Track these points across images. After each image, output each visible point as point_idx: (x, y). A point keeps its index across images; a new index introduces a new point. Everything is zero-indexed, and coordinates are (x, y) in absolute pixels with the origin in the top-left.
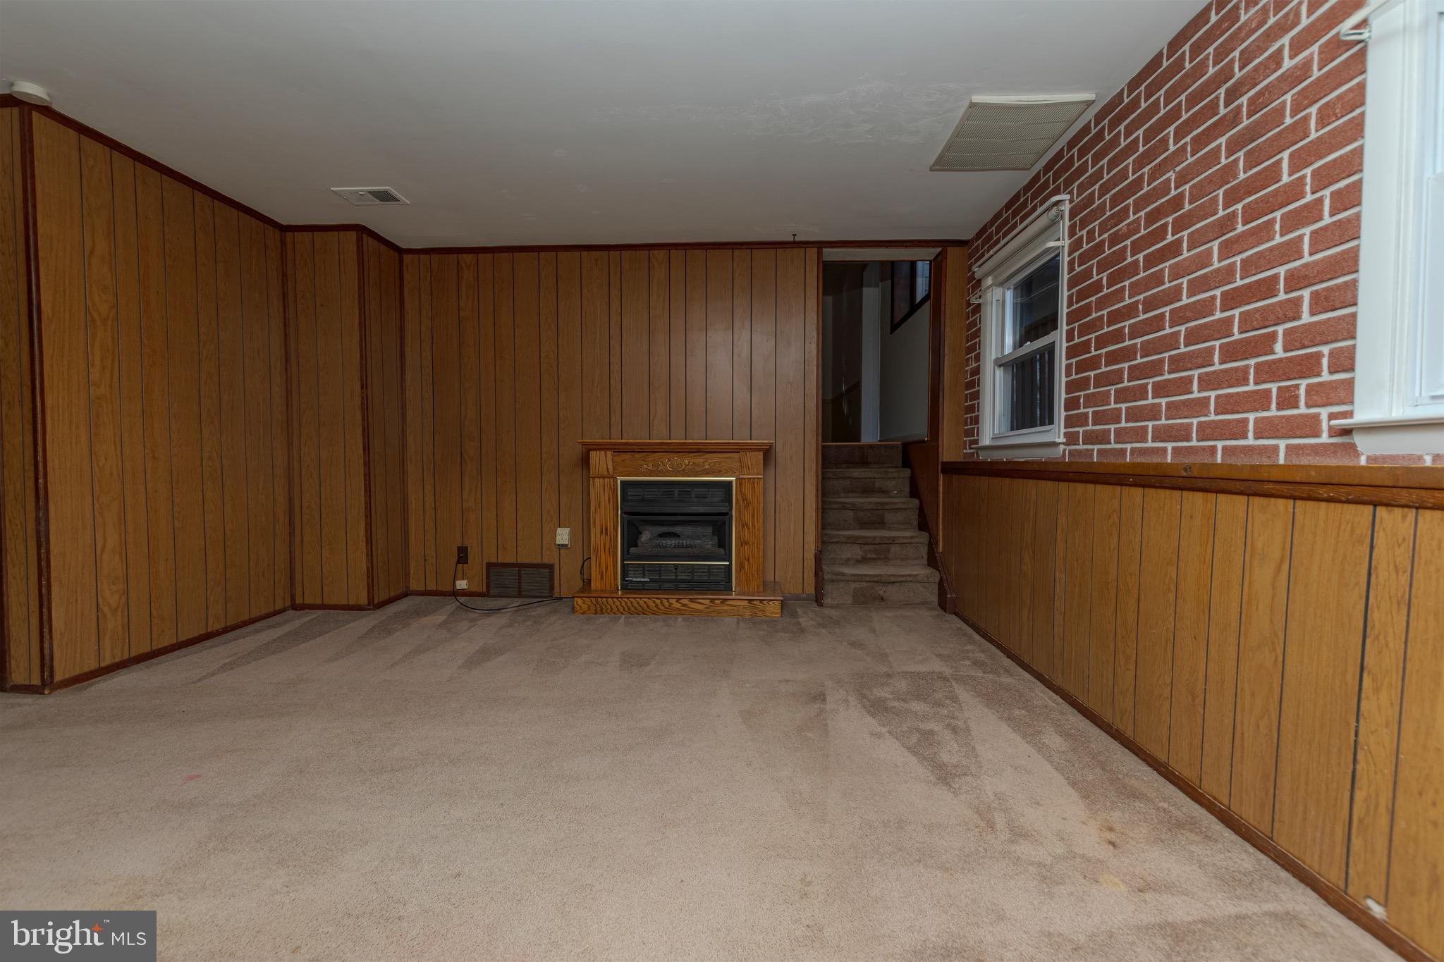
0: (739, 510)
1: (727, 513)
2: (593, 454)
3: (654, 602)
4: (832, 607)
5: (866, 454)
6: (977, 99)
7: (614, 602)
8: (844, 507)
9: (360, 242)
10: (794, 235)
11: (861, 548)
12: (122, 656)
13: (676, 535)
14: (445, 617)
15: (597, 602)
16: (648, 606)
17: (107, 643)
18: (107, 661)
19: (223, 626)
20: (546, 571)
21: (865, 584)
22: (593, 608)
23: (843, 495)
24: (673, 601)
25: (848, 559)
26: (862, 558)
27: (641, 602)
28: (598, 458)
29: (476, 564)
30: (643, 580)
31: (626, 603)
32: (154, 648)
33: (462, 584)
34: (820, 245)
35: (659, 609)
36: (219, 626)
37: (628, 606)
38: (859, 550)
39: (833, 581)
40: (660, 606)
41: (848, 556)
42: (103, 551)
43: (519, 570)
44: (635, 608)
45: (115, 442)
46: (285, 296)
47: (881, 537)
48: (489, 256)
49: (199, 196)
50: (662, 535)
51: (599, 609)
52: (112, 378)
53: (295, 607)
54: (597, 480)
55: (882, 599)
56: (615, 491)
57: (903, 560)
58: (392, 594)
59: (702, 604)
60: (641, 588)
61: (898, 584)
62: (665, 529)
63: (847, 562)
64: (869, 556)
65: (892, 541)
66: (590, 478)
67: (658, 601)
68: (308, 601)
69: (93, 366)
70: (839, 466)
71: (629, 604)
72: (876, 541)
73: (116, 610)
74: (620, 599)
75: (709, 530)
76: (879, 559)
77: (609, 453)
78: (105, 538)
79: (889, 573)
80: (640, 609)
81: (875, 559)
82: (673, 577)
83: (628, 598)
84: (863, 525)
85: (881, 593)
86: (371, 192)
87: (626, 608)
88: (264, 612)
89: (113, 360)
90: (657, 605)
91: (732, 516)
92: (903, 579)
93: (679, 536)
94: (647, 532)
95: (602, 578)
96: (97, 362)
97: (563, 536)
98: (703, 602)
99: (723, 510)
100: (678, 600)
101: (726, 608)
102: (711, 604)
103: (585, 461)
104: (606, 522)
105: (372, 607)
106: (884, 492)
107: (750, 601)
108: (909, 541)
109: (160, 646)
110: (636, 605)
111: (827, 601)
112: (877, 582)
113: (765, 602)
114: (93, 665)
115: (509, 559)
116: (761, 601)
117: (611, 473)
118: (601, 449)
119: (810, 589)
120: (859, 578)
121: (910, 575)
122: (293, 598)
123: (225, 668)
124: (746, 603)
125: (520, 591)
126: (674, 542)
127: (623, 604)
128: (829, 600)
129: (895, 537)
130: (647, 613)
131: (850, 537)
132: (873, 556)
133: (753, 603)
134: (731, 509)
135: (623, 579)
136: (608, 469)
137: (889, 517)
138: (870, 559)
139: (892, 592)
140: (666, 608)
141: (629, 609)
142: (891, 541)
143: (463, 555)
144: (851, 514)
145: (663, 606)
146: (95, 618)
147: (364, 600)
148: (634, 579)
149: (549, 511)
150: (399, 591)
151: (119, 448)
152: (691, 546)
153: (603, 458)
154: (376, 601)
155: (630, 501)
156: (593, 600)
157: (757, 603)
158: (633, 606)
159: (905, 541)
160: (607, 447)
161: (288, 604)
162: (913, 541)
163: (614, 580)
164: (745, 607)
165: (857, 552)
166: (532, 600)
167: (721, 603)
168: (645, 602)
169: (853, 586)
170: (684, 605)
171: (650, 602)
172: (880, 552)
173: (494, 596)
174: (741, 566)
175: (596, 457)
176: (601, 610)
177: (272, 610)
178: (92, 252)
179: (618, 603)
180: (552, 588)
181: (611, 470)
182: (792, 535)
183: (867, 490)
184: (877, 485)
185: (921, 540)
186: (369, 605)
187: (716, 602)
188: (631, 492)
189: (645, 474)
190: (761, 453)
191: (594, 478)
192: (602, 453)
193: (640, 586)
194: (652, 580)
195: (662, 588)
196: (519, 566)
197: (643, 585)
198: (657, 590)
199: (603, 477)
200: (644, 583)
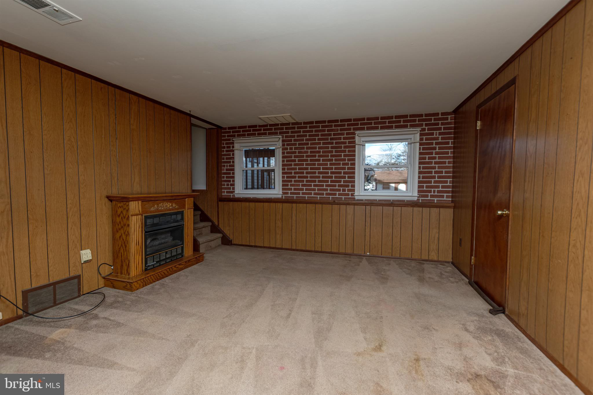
0: (187, 222)
1: (183, 225)
13: (158, 239)
15: (144, 281)
16: (164, 274)
20: (76, 281)
21: (208, 243)
22: (142, 284)
24: (173, 268)
27: (162, 273)
28: (135, 205)
29: (9, 296)
30: (153, 263)
31: (156, 276)
34: (191, 116)
43: (53, 287)
50: (154, 240)
54: (135, 217)
55: (211, 247)
56: (142, 221)
66: (129, 216)
74: (153, 275)
77: (140, 202)
94: (148, 240)
95: (137, 269)
97: (86, 255)
99: (181, 223)
102: (186, 264)
112: (210, 241)
115: (41, 282)
116: (199, 257)
118: (136, 200)
120: (206, 241)
125: (55, 301)
134: (184, 222)
135: (145, 266)
136: (139, 212)
148: (150, 265)
153: (137, 205)
155: (148, 225)
156: (142, 280)
160: (141, 199)
163: (142, 268)
164: (195, 261)
167: (188, 262)
169: (205, 244)
170: (177, 268)
176: (145, 284)
179: (153, 278)
180: (80, 290)
188: (149, 221)
189: (153, 212)
190: (193, 198)
191: (132, 216)
192: (137, 202)
193: (152, 267)
194: (157, 262)
195: (160, 265)
196: (54, 284)
197: (154, 266)
198: (159, 266)
199: (137, 215)
200: (153, 265)
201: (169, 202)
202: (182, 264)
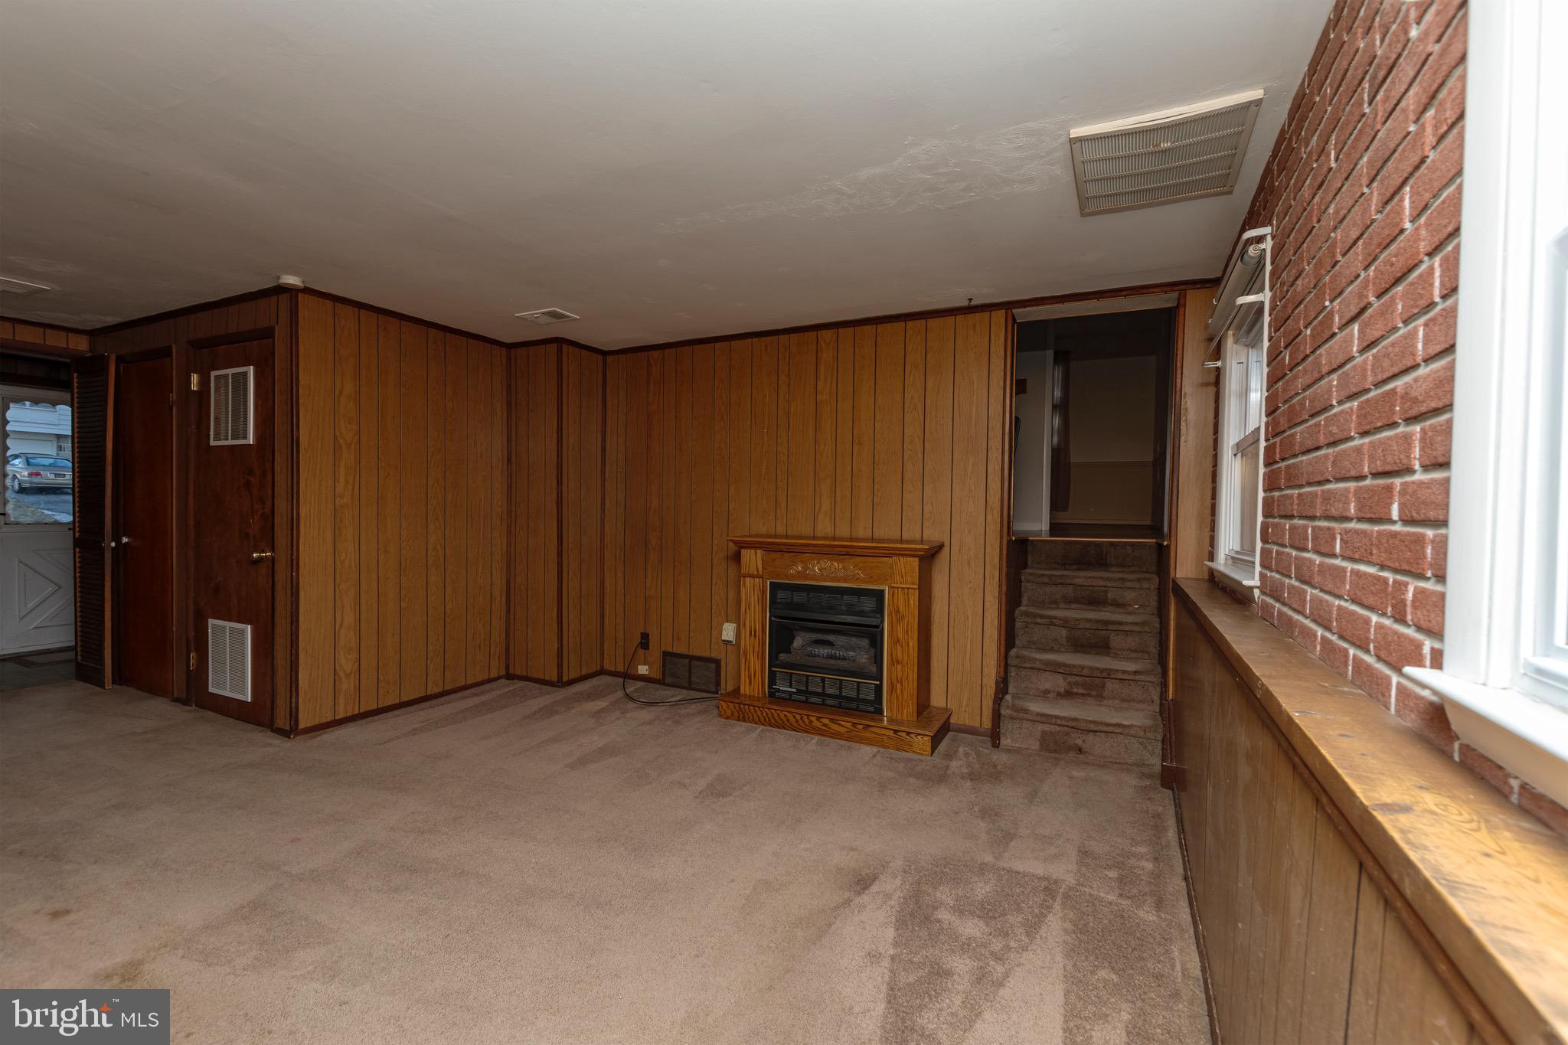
0: (891, 624)
1: (877, 627)
2: (744, 552)
3: (794, 717)
4: (1008, 751)
5: (1104, 554)
6: (1077, 132)
7: (755, 711)
8: (1052, 622)
9: (560, 352)
10: (970, 300)
11: (1065, 679)
12: (353, 711)
13: (830, 644)
14: (607, 704)
15: (740, 709)
17: (341, 701)
18: (341, 715)
19: (441, 690)
20: (713, 666)
21: (1058, 728)
22: (736, 713)
23: (1062, 605)
24: (813, 719)
25: (1047, 692)
26: (1066, 691)
27: (782, 715)
28: (748, 557)
29: (655, 652)
30: (789, 690)
31: (767, 714)
32: (380, 706)
33: (643, 670)
34: (1008, 306)
35: (799, 725)
36: (436, 690)
37: (769, 718)
38: (1062, 680)
39: (1012, 718)
40: (800, 722)
41: (1047, 686)
42: (341, 626)
43: (690, 662)
44: (775, 720)
45: (354, 542)
46: (509, 404)
47: (1091, 668)
48: (673, 351)
49: (433, 332)
50: (818, 642)
51: (741, 716)
52: (353, 489)
53: (509, 677)
54: (748, 579)
55: (1080, 750)
56: (763, 592)
57: (1123, 700)
58: (584, 672)
59: (843, 726)
60: (788, 700)
61: (1102, 735)
62: (819, 636)
63: (1045, 694)
64: (1075, 690)
65: (1108, 674)
66: (740, 577)
67: (798, 717)
68: (518, 672)
69: (338, 482)
70: (1067, 567)
71: (770, 715)
72: (1085, 672)
73: (349, 674)
75: (865, 642)
76: (1089, 695)
77: (759, 552)
78: (343, 617)
79: (1090, 719)
80: (781, 722)
81: (1083, 695)
82: (820, 690)
83: (768, 709)
84: (1078, 646)
85: (1079, 742)
86: (544, 313)
87: (767, 719)
88: (480, 679)
89: (355, 477)
90: (797, 721)
91: (883, 629)
92: (1110, 729)
93: (834, 645)
94: (799, 638)
95: (750, 683)
96: (342, 479)
97: (728, 632)
98: (845, 724)
99: (873, 621)
100: (818, 719)
101: (869, 735)
102: (852, 728)
103: (737, 558)
104: (755, 624)
105: (560, 684)
106: (1118, 605)
107: (896, 731)
108: (1131, 677)
109: (385, 705)
110: (777, 718)
111: (1005, 741)
112: (1072, 728)
113: (912, 735)
114: (329, 718)
115: (681, 649)
116: (908, 733)
117: (761, 573)
118: (751, 548)
119: (987, 724)
120: (1046, 718)
121: (1119, 725)
122: (507, 667)
123: (414, 732)
124: (891, 733)
125: (690, 682)
126: (826, 651)
127: (764, 714)
128: (1009, 741)
129: (1111, 670)
130: (787, 728)
131: (1048, 663)
132: (1081, 691)
133: (899, 734)
134: (882, 622)
135: (770, 687)
136: (758, 571)
137: (1116, 641)
138: (1077, 694)
139: (1097, 745)
140: (806, 725)
141: (769, 720)
142: (1105, 675)
143: (645, 642)
144: (1064, 632)
145: (803, 722)
146: (333, 679)
147: (555, 678)
148: (781, 688)
149: (717, 605)
150: (593, 670)
151: (357, 546)
152: (844, 659)
153: (753, 557)
154: (565, 679)
155: (780, 603)
156: (737, 705)
157: (904, 734)
158: (773, 717)
159: (1125, 676)
160: (758, 546)
161: (503, 672)
162: (1137, 678)
163: (762, 686)
164: (889, 737)
165: (1060, 683)
166: (705, 695)
167: (867, 728)
168: (785, 716)
169: (1040, 727)
170: (825, 725)
171: (790, 716)
172: (1092, 686)
173: (668, 685)
174: (892, 687)
175: (747, 554)
176: (744, 717)
177: (487, 677)
178: (341, 392)
179: (759, 713)
180: (718, 684)
181: (760, 569)
182: (968, 654)
183: (1095, 601)
184: (1111, 595)
185: (1150, 678)
186: (558, 682)
187: (859, 726)
188: (780, 594)
189: (793, 577)
190: (917, 559)
191: (744, 577)
192: (753, 551)
193: (787, 696)
194: (799, 691)
195: (806, 702)
196: (692, 658)
197: (790, 695)
198: (803, 702)
199: (753, 577)
200: (791, 693)
201: (836, 560)
202: (842, 723)
